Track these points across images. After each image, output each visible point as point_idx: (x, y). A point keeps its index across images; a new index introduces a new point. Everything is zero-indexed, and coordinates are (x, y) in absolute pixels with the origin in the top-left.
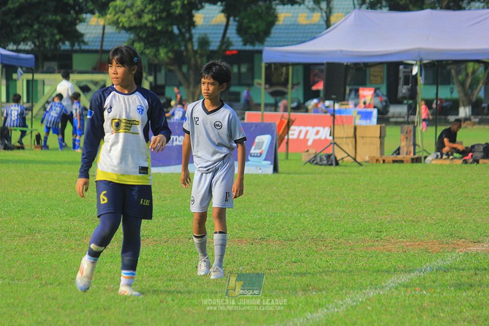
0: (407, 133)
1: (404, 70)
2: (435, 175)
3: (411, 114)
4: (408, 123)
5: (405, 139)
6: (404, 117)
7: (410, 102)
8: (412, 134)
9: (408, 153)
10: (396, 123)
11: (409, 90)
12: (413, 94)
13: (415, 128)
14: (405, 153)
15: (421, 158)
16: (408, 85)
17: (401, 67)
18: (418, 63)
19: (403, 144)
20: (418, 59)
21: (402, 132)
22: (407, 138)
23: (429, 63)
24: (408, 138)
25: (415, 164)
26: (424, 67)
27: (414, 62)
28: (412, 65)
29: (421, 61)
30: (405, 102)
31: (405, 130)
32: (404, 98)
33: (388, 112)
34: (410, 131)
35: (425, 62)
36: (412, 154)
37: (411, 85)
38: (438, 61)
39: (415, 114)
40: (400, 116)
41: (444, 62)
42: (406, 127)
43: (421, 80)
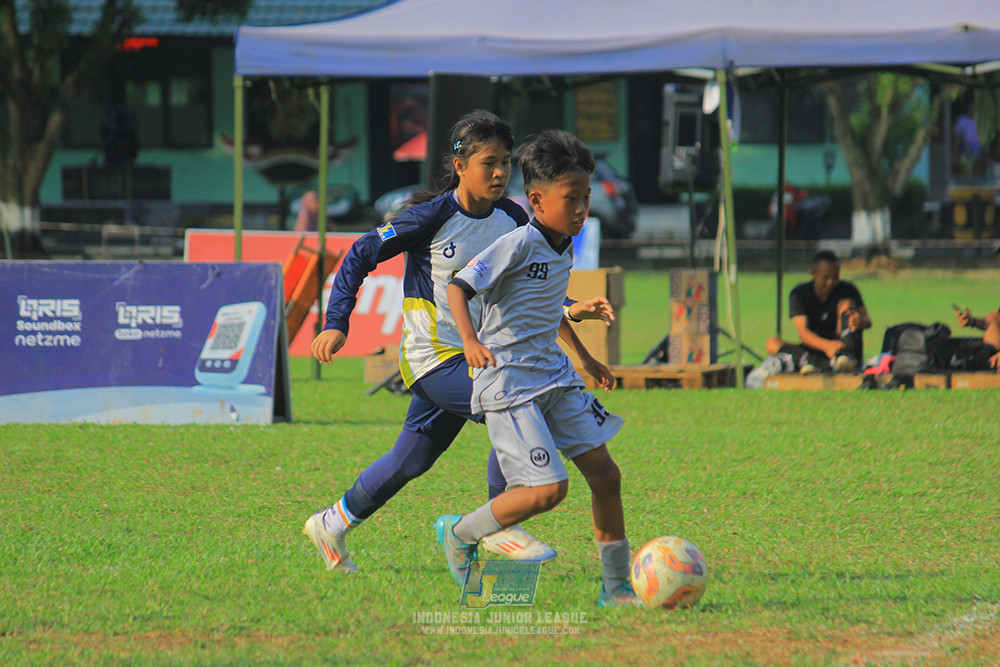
0: (689, 294)
1: (677, 98)
2: (778, 424)
3: (703, 236)
4: (693, 262)
5: (685, 313)
6: (681, 246)
7: (699, 197)
8: (705, 296)
9: (694, 356)
10: (659, 265)
11: (694, 160)
12: (707, 173)
13: (713, 277)
14: (685, 359)
15: (733, 371)
16: (691, 143)
17: (669, 89)
18: (722, 77)
19: (679, 328)
20: (720, 63)
21: (674, 292)
22: (690, 311)
23: (754, 77)
24: (695, 311)
25: (716, 392)
26: (741, 88)
27: (708, 74)
28: (702, 82)
29: (729, 69)
30: (685, 196)
31: (684, 286)
32: (680, 185)
33: (631, 228)
34: (700, 288)
35: (741, 72)
36: (706, 359)
37: (698, 144)
38: (781, 70)
39: (713, 235)
40: (669, 241)
41: (803, 74)
42: (686, 275)
43: (729, 128)
